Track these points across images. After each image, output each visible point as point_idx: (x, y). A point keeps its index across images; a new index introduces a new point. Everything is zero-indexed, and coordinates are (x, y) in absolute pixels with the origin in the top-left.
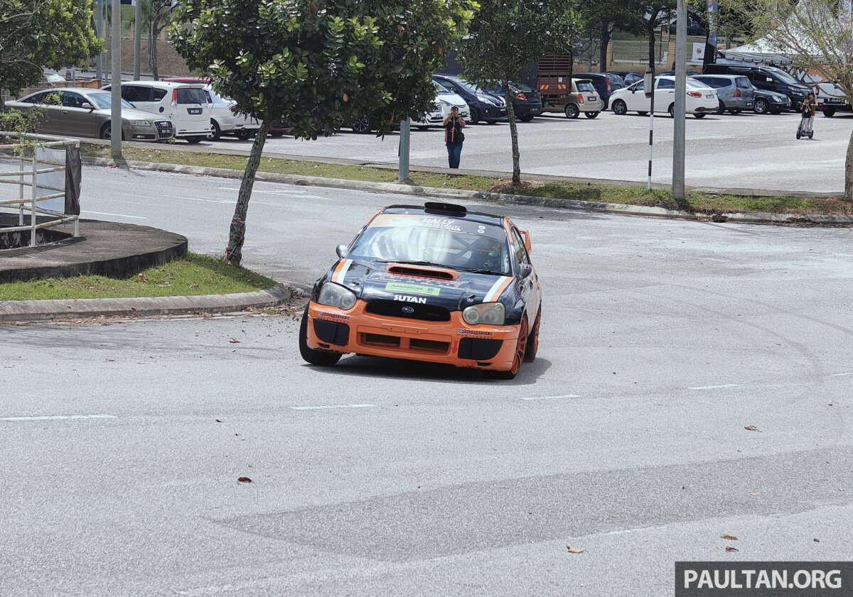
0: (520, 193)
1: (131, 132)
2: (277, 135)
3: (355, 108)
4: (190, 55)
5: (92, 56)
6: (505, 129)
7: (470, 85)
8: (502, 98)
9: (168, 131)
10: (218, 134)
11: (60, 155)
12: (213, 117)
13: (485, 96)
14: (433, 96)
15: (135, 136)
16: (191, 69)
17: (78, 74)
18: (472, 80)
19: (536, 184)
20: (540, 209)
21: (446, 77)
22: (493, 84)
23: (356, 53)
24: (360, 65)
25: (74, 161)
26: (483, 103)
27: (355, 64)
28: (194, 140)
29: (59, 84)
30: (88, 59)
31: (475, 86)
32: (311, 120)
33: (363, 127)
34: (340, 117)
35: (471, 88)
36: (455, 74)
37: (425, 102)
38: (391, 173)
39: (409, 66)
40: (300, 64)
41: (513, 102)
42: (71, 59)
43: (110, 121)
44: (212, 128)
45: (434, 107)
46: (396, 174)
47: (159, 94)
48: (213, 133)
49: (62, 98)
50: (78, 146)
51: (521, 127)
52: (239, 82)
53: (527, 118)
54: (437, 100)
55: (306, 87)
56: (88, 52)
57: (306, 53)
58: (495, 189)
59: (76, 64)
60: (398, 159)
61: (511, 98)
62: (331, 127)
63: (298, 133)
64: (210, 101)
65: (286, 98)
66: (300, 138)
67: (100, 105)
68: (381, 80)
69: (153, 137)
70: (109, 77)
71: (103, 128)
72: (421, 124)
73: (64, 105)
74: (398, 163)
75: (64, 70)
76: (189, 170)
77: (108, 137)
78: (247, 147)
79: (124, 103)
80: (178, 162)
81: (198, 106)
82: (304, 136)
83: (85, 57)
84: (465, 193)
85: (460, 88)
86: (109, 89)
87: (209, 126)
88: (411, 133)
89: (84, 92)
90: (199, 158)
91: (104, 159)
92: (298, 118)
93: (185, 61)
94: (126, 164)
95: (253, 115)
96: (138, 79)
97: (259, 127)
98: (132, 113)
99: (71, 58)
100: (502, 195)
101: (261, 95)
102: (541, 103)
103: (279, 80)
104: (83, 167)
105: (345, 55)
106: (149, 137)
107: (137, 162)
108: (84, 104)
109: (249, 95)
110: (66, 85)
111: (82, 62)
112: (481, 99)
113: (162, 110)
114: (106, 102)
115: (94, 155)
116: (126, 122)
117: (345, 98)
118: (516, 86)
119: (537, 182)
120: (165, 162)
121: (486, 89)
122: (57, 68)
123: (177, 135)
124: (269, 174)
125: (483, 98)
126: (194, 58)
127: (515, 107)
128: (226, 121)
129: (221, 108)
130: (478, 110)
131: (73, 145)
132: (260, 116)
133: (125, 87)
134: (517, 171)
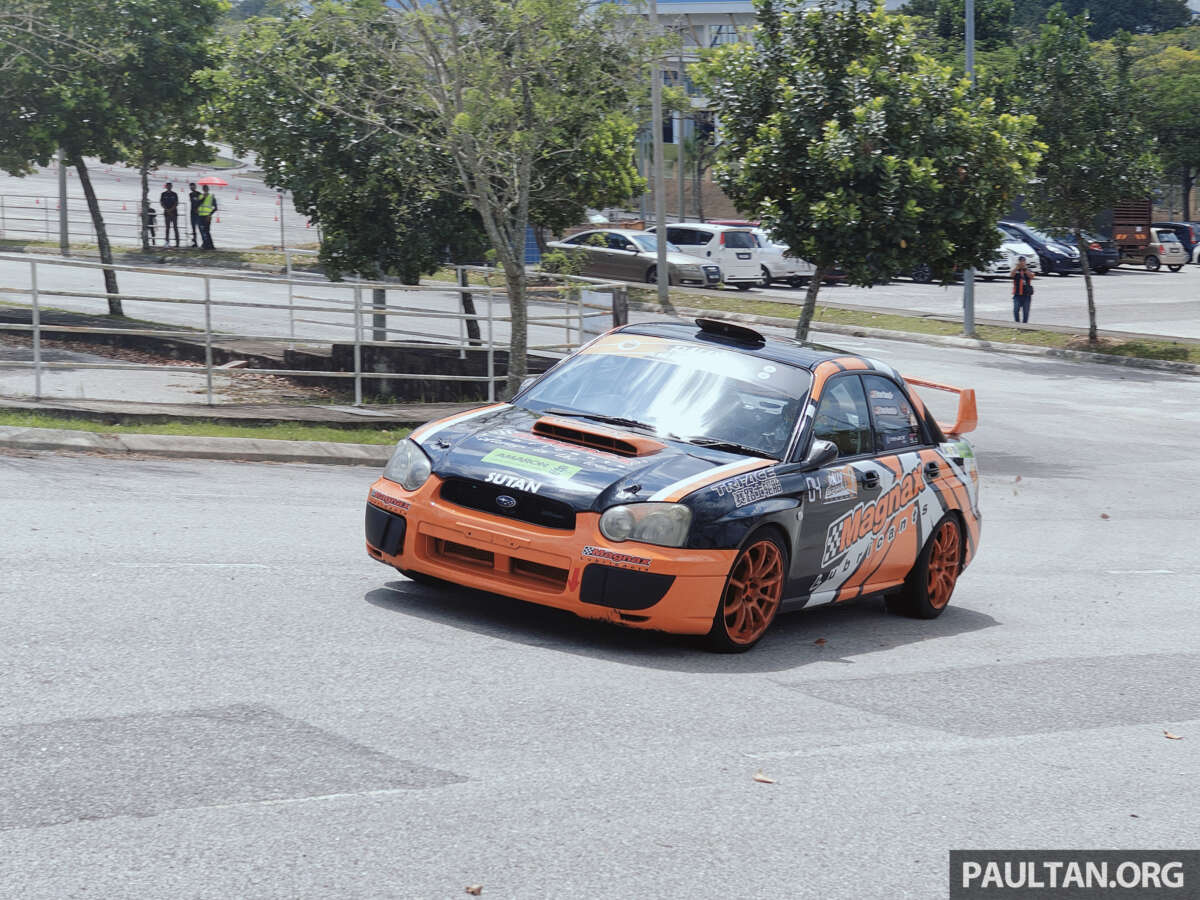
0: (1099, 351)
1: (677, 277)
2: (831, 283)
3: (914, 256)
4: (738, 197)
5: (635, 196)
6: (1078, 281)
7: (1039, 233)
8: (1074, 248)
9: (717, 277)
10: (770, 281)
11: (606, 300)
12: (764, 262)
13: (1057, 245)
14: (998, 244)
15: (682, 281)
16: (739, 210)
17: (622, 216)
18: (1041, 228)
19: (1115, 341)
20: (1121, 369)
21: (1012, 224)
22: (1065, 232)
23: (915, 197)
24: (918, 210)
25: (621, 305)
26: (1052, 253)
27: (913, 208)
28: (744, 286)
29: (603, 225)
30: (631, 199)
31: (1044, 234)
32: (865, 267)
33: (923, 277)
34: (897, 266)
35: (1040, 237)
36: (1021, 221)
37: (990, 253)
38: (954, 327)
39: (971, 211)
40: (852, 205)
41: (1087, 252)
42: (614, 200)
43: (654, 267)
44: (763, 275)
45: (999, 257)
46: (961, 328)
47: (706, 237)
48: (764, 279)
49: (607, 238)
50: (624, 290)
51: (1097, 280)
52: (790, 223)
53: (1103, 270)
54: (1003, 248)
55: (859, 230)
56: (631, 192)
57: (860, 195)
58: (1070, 346)
59: (618, 204)
60: (963, 311)
61: (1084, 247)
62: (889, 275)
63: (852, 280)
64: (759, 246)
65: (839, 242)
66: (853, 286)
67: (645, 248)
68: (941, 226)
69: (700, 282)
70: (654, 219)
71: (648, 272)
72: (985, 274)
73: (610, 247)
74: (963, 315)
75: (607, 210)
76: (739, 318)
77: (654, 281)
78: (800, 295)
79: (669, 246)
80: (727, 310)
81: (746, 250)
82: (858, 283)
83: (628, 198)
84: (1038, 349)
85: (1028, 237)
86: (653, 231)
87: (759, 273)
88: (976, 283)
89: (628, 234)
90: (750, 306)
91: (650, 305)
92: (853, 265)
93: (732, 202)
94: (673, 310)
95: (804, 259)
96: (682, 221)
97: (812, 274)
98: (678, 257)
99: (614, 198)
100: (1078, 353)
101: (812, 239)
102: (1117, 254)
103: (830, 220)
104: (630, 313)
105: (902, 197)
106: (697, 283)
107: (685, 308)
108: (628, 246)
109: (800, 238)
110: (609, 226)
111: (625, 202)
112: (1051, 248)
113: (709, 254)
114: (651, 246)
115: (640, 300)
116: (672, 267)
117: (903, 244)
118: (1090, 235)
119: (1116, 340)
120: (715, 309)
121: (1057, 237)
122: (599, 207)
123: (726, 281)
124: (825, 325)
125: (1054, 248)
126: (741, 199)
127: (1090, 258)
128: (778, 267)
129: (772, 253)
130: (1048, 259)
131: (619, 288)
132: (812, 261)
133: (669, 229)
134: (1093, 327)
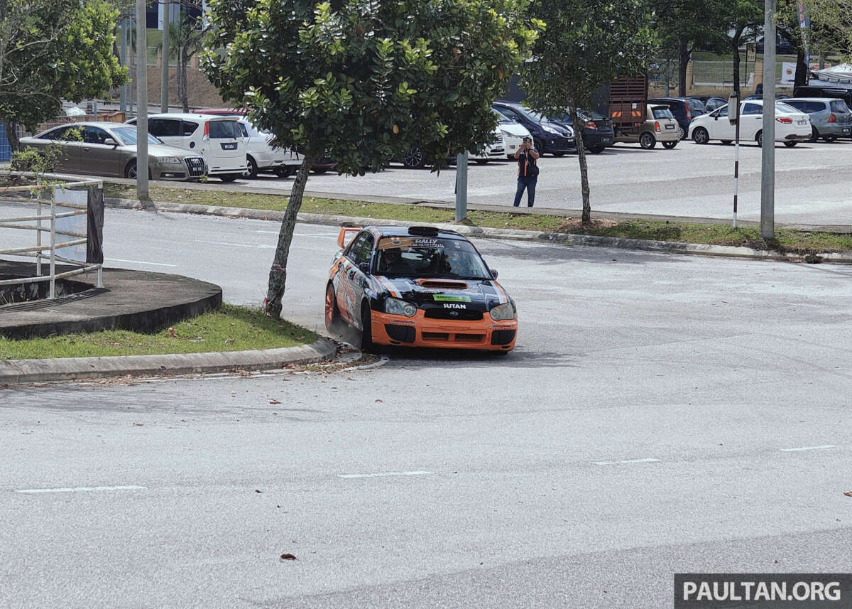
0: (591, 233)
1: (158, 170)
2: (320, 171)
3: (406, 140)
4: (224, 84)
5: (115, 86)
6: (573, 161)
7: (534, 114)
8: (569, 128)
9: (200, 169)
10: (255, 171)
11: (81, 198)
12: (250, 152)
13: (551, 125)
14: (494, 126)
15: (163, 175)
16: (225, 100)
17: (100, 107)
18: (536, 108)
19: (607, 223)
20: (613, 251)
21: (507, 105)
22: (559, 111)
23: (408, 79)
24: (410, 92)
25: (97, 203)
26: (548, 133)
27: (405, 90)
28: (228, 178)
29: (79, 118)
30: (111, 90)
31: (539, 115)
32: (357, 154)
33: (415, 162)
34: (389, 151)
35: (535, 117)
36: (517, 101)
37: (486, 136)
38: (447, 213)
39: (466, 93)
40: (343, 90)
41: (582, 132)
42: (92, 91)
43: (135, 160)
44: (249, 165)
45: (495, 139)
46: (452, 214)
47: (189, 128)
48: (249, 170)
49: (83, 133)
50: (100, 187)
51: (591, 160)
52: (277, 112)
53: (597, 149)
54: (498, 130)
55: (350, 117)
56: (111, 82)
57: (351, 80)
58: (562, 229)
59: (97, 95)
60: (455, 196)
61: (579, 127)
62: (380, 161)
63: (342, 169)
64: (246, 135)
65: (330, 130)
66: (344, 175)
67: (124, 141)
68: (435, 109)
69: (182, 175)
70: (135, 109)
71: (128, 166)
72: (479, 157)
73: (86, 141)
74: (455, 201)
75: (85, 103)
76: (223, 211)
77: (133, 176)
78: (287, 186)
79: (150, 138)
80: (210, 203)
81: (233, 140)
82: (349, 172)
83: (107, 88)
84: (530, 234)
85: (522, 116)
86: (134, 123)
87: (245, 163)
88: (469, 167)
89: (106, 127)
90: (235, 198)
91: (129, 201)
92: (343, 153)
93: (218, 90)
94: (153, 206)
95: (293, 149)
96: (165, 111)
97: (300, 163)
98: (159, 150)
99: (92, 89)
100: (570, 236)
101: (301, 127)
102: (613, 132)
103: (320, 107)
104: (106, 210)
105: (395, 80)
106: (178, 176)
107: (165, 204)
108: (107, 140)
109: (288, 127)
110: (87, 119)
111: (105, 94)
112: (547, 129)
113: (192, 145)
114: (131, 138)
115: (119, 196)
116: (153, 159)
117: (396, 130)
118: (586, 114)
119: (608, 221)
120: (195, 203)
121: (551, 117)
122: (77, 100)
123: (210, 173)
124: (312, 216)
125: (549, 128)
126: (228, 88)
127: (584, 136)
128: (264, 156)
129: (258, 142)
130: (543, 141)
131: (95, 186)
132: (300, 150)
133: (150, 120)
134: (587, 208)
